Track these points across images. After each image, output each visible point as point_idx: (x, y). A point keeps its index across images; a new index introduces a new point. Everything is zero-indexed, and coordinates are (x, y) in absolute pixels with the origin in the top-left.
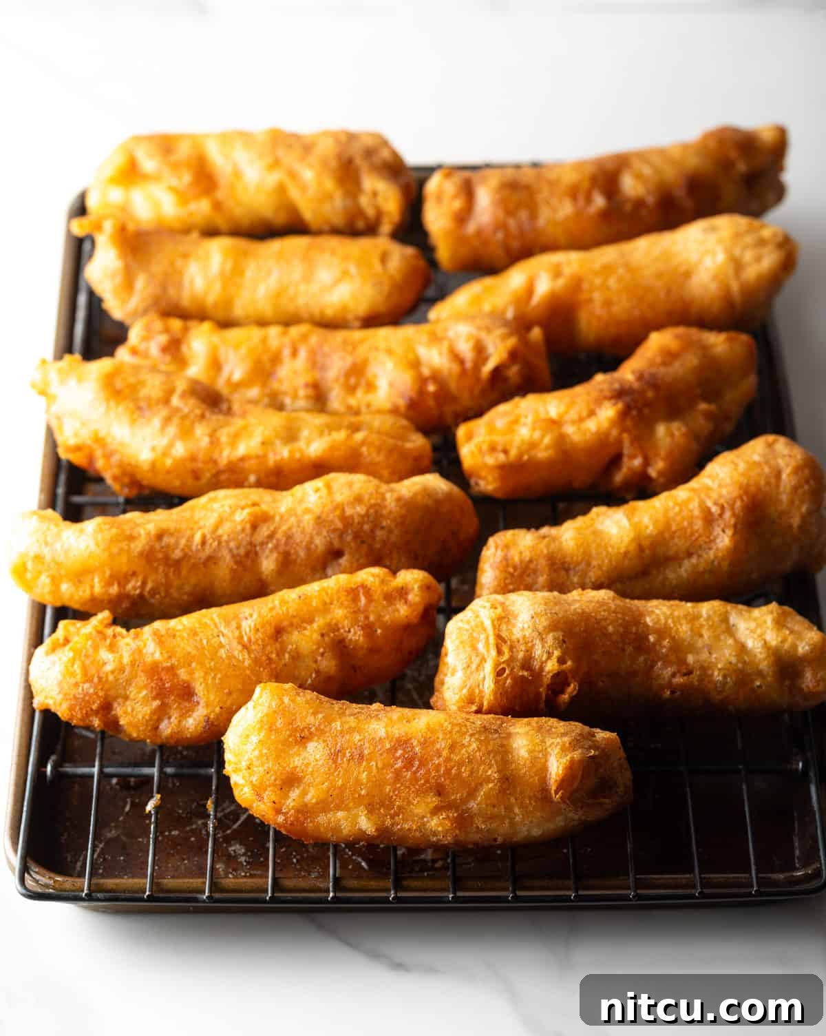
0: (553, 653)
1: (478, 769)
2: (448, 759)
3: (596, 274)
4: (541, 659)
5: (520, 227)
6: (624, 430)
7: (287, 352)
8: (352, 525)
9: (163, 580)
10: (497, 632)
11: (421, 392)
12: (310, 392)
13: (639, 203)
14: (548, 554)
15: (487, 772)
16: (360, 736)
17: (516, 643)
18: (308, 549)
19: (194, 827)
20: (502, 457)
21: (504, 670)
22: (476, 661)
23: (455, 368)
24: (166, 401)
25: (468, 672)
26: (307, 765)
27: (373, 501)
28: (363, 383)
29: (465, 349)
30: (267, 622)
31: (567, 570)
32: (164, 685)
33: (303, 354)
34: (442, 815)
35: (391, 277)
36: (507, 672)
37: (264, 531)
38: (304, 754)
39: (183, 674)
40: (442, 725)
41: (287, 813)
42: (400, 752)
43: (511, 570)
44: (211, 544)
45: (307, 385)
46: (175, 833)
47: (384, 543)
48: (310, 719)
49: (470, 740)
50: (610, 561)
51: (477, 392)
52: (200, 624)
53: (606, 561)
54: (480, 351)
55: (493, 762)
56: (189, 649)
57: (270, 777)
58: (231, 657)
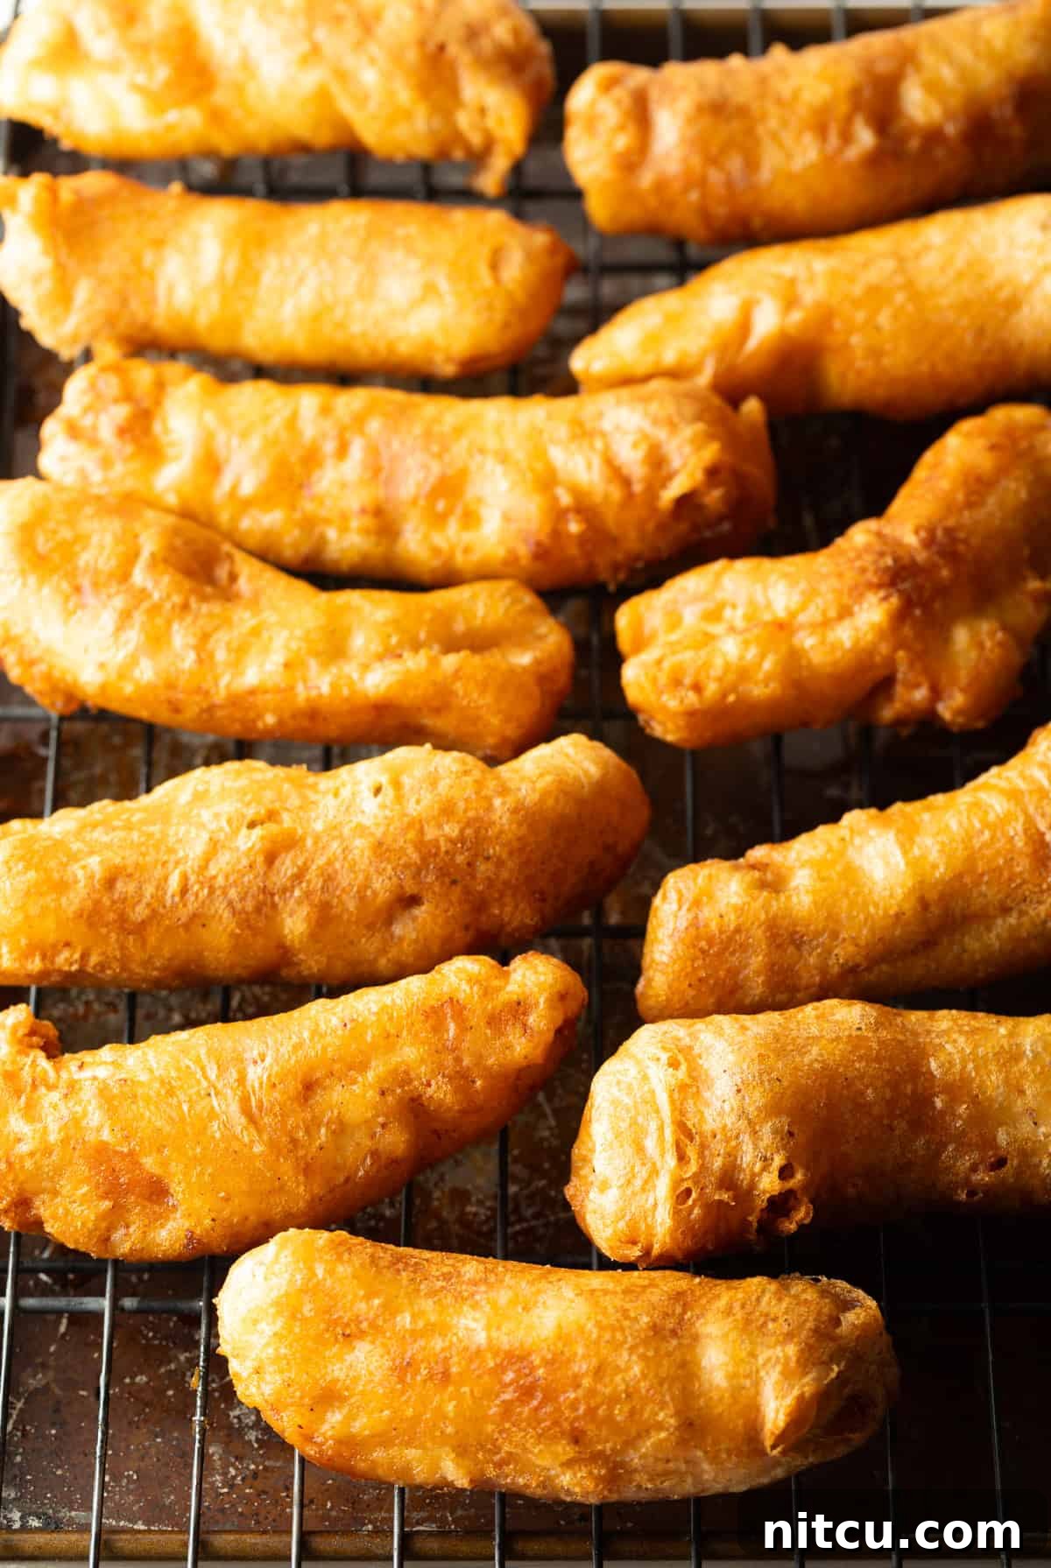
0: (772, 1159)
1: (642, 1409)
2: (592, 1392)
3: (857, 303)
4: (752, 1170)
5: (729, 184)
6: (900, 644)
7: (329, 447)
8: (436, 855)
9: (118, 954)
10: (679, 1117)
11: (557, 534)
12: (368, 521)
13: (933, 136)
14: (767, 919)
15: (657, 1414)
16: (443, 1341)
17: (710, 1139)
18: (362, 898)
19: (173, 1366)
20: (691, 698)
21: (688, 1192)
22: (643, 1173)
23: (616, 494)
24: (124, 576)
25: (629, 1192)
26: (356, 1379)
27: (471, 814)
28: (459, 511)
29: (631, 458)
30: (289, 1070)
31: (798, 946)
32: (117, 1178)
33: (357, 451)
34: (580, 1470)
35: (510, 295)
36: (694, 1195)
37: (287, 866)
38: (349, 1358)
39: (150, 1163)
40: (581, 1329)
41: (322, 1444)
42: (509, 1376)
43: (703, 944)
44: (197, 895)
45: (363, 511)
46: (141, 1379)
47: (490, 882)
48: (362, 1307)
49: (629, 1360)
50: (872, 930)
51: (650, 526)
52: (178, 1069)
53: (865, 932)
54: (657, 461)
55: (668, 1398)
56: (159, 1124)
57: (295, 1392)
58: (229, 1137)
